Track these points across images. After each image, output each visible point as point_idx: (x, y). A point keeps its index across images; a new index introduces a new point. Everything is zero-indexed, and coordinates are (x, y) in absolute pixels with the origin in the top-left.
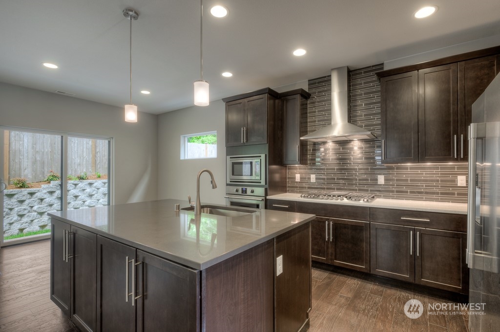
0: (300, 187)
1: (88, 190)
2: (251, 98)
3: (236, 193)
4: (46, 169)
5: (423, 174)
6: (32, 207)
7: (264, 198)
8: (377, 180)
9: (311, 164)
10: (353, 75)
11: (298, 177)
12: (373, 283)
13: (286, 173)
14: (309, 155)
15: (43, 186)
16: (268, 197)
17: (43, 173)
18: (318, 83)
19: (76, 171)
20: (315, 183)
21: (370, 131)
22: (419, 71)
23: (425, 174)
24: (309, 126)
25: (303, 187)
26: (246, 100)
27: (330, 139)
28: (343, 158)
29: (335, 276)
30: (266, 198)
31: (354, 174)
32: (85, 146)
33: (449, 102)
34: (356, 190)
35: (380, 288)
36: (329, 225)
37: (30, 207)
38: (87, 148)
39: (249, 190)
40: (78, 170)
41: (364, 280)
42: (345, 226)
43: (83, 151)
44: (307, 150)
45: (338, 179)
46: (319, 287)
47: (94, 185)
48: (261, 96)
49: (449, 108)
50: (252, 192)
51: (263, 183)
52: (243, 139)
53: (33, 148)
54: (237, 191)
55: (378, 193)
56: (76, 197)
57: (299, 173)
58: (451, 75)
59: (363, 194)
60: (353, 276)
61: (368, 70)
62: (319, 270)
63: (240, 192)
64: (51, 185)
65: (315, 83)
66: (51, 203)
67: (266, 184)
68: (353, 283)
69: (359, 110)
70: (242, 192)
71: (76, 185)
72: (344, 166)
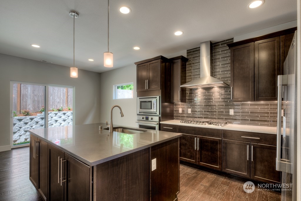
0: (182, 116)
1: (63, 117)
2: (151, 62)
3: (143, 120)
4: (40, 105)
5: (258, 108)
6: (32, 126)
7: (158, 123)
8: (229, 112)
9: (188, 102)
10: (214, 46)
11: (180, 110)
12: (224, 177)
13: (173, 108)
14: (187, 96)
15: (38, 115)
16: (161, 122)
17: (39, 107)
18: (193, 52)
19: (57, 106)
20: (191, 114)
21: (223, 81)
22: (255, 42)
23: (260, 108)
24: (187, 79)
25: (183, 117)
26: (148, 63)
27: (200, 87)
28: (208, 98)
29: (200, 172)
30: (159, 123)
31: (214, 108)
32: (62, 92)
33: (274, 62)
34: (216, 118)
35: (228, 181)
36: (197, 140)
37: (31, 126)
38: (63, 93)
39: (150, 118)
40: (58, 105)
41: (218, 176)
42: (207, 141)
43: (61, 95)
44: (186, 94)
45: (205, 111)
46: (189, 178)
47: (66, 114)
48: (157, 61)
49: (274, 66)
50: (152, 119)
51: (158, 113)
52: (146, 87)
53: (33, 93)
54: (143, 118)
55: (229, 121)
56: (56, 121)
57: (181, 108)
58: (276, 44)
59: (220, 121)
60: (212, 173)
61: (223, 42)
62: (191, 168)
63: (145, 119)
64: (42, 114)
65: (191, 52)
66: (42, 125)
67: (160, 114)
68: (211, 177)
69: (218, 68)
70: (146, 119)
71: (56, 114)
72: (208, 103)
